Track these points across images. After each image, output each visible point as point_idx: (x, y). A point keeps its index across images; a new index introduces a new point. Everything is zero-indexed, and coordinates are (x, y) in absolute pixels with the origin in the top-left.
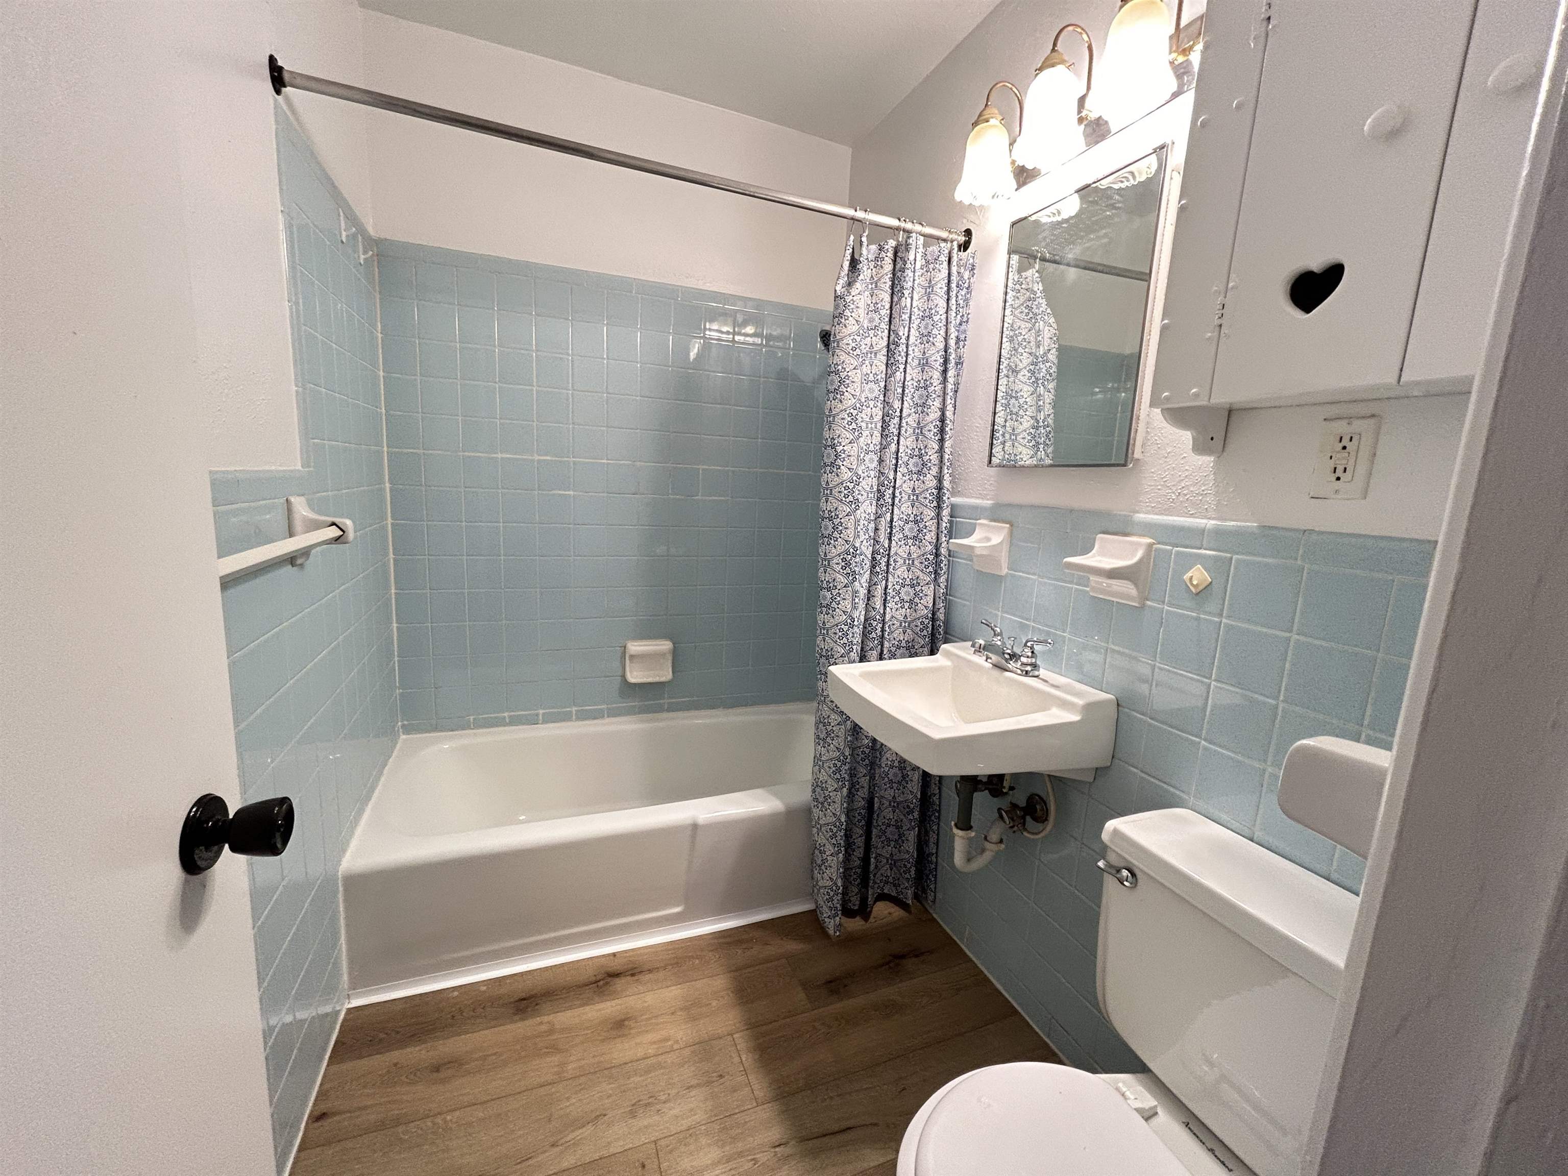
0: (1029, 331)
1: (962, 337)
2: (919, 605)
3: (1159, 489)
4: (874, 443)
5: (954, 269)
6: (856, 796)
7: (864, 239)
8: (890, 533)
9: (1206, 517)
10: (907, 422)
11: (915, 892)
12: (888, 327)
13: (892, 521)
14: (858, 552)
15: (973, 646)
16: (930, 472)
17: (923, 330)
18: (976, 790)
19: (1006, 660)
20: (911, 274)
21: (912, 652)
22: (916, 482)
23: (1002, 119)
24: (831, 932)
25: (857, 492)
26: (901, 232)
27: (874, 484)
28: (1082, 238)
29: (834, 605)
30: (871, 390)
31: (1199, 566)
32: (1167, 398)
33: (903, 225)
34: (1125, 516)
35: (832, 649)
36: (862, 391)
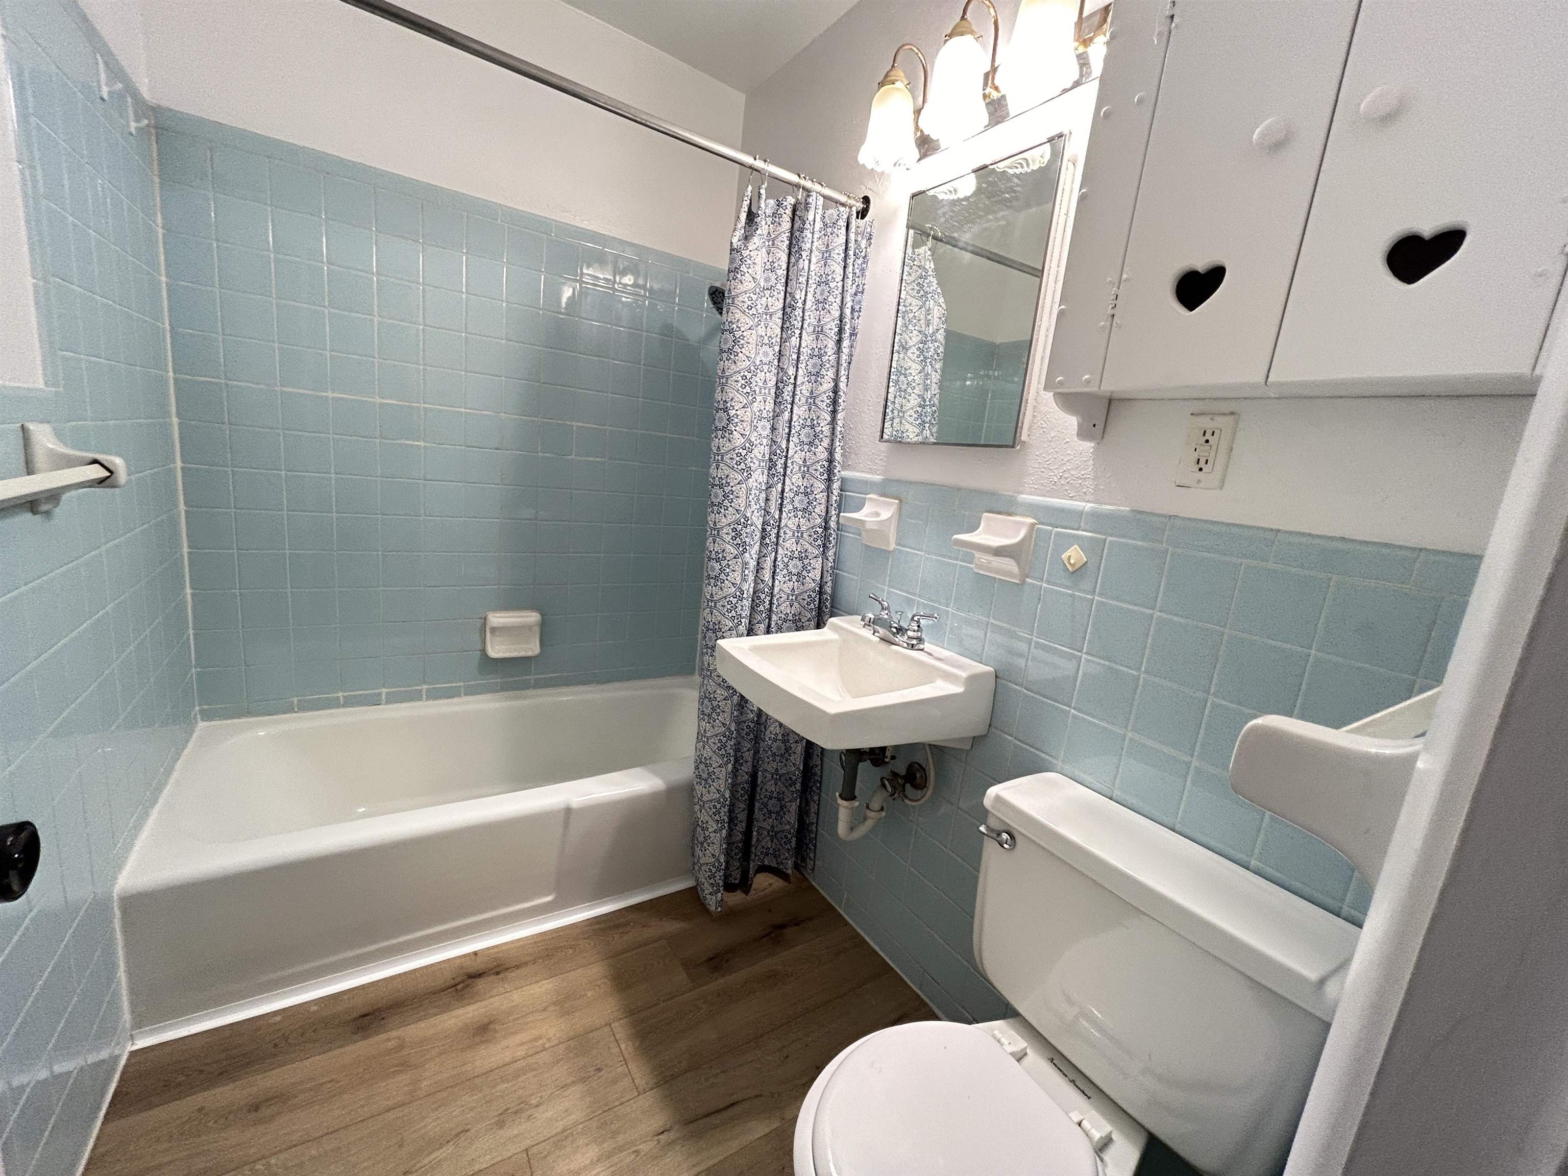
0: (920, 308)
1: (857, 307)
2: (807, 578)
3: (1042, 472)
4: (767, 409)
5: (852, 236)
6: (740, 771)
7: (763, 191)
8: (781, 504)
9: (1084, 501)
10: (801, 390)
11: (795, 862)
12: (784, 288)
13: (783, 491)
14: (749, 522)
15: (863, 620)
16: (822, 444)
17: (818, 296)
18: (861, 761)
19: (894, 634)
20: (810, 236)
21: (799, 627)
22: (808, 453)
23: (908, 84)
24: (713, 908)
25: (750, 460)
26: (801, 190)
27: (766, 452)
28: (980, 217)
29: (723, 576)
30: (766, 354)
31: (1076, 546)
32: (1060, 382)
33: (802, 182)
34: (1009, 496)
35: (719, 622)
36: (757, 354)
